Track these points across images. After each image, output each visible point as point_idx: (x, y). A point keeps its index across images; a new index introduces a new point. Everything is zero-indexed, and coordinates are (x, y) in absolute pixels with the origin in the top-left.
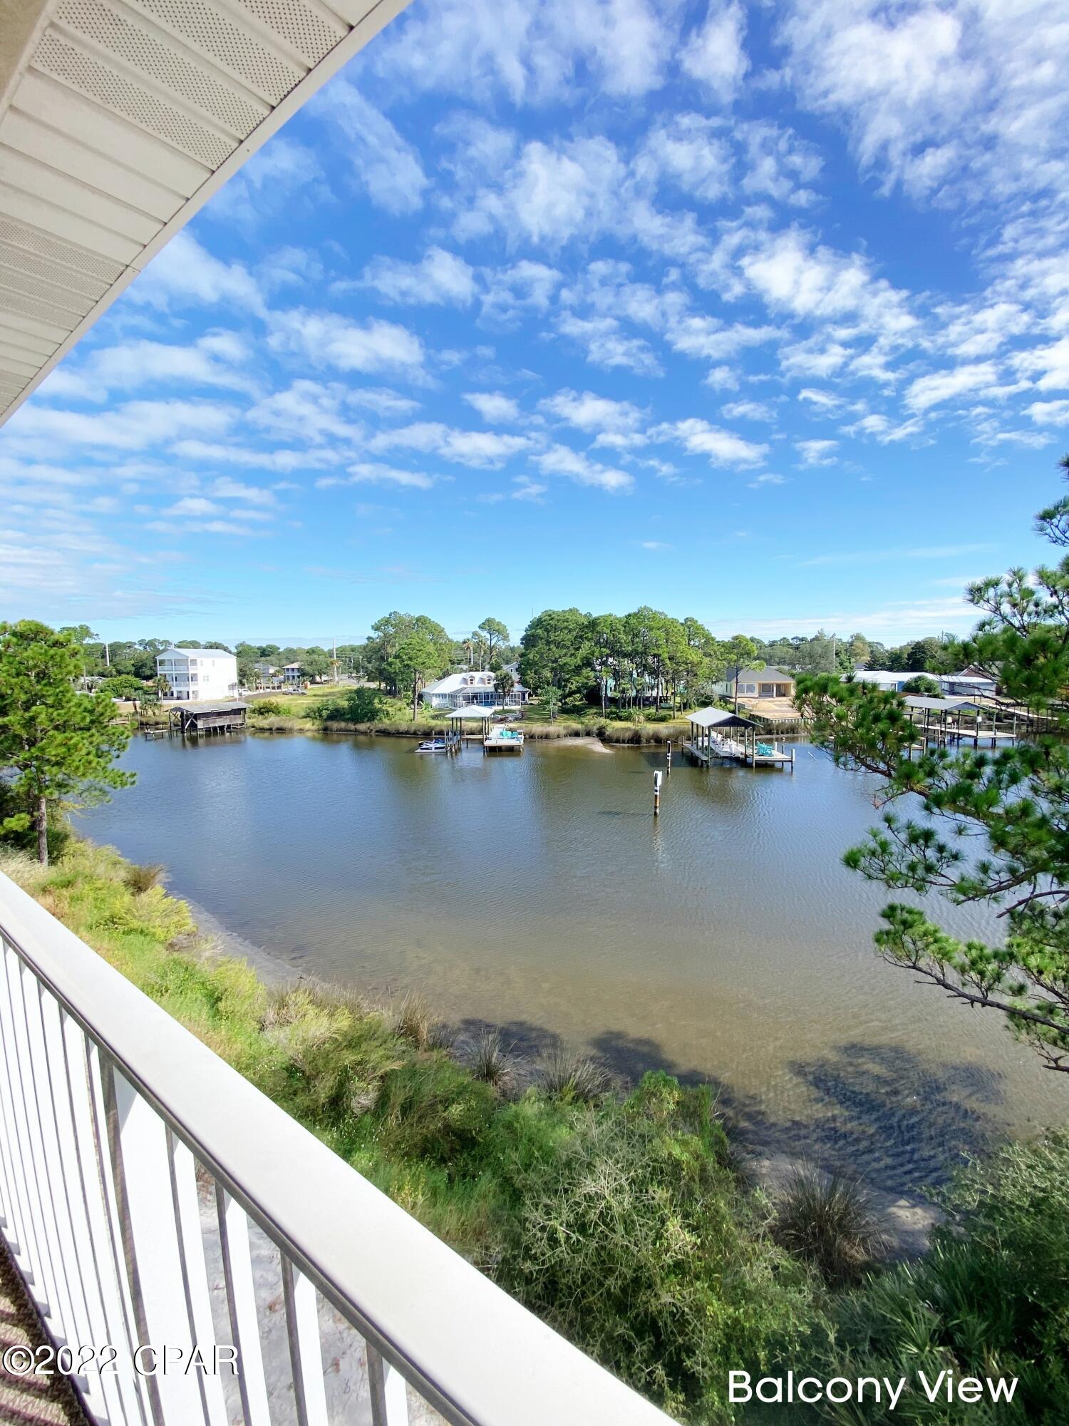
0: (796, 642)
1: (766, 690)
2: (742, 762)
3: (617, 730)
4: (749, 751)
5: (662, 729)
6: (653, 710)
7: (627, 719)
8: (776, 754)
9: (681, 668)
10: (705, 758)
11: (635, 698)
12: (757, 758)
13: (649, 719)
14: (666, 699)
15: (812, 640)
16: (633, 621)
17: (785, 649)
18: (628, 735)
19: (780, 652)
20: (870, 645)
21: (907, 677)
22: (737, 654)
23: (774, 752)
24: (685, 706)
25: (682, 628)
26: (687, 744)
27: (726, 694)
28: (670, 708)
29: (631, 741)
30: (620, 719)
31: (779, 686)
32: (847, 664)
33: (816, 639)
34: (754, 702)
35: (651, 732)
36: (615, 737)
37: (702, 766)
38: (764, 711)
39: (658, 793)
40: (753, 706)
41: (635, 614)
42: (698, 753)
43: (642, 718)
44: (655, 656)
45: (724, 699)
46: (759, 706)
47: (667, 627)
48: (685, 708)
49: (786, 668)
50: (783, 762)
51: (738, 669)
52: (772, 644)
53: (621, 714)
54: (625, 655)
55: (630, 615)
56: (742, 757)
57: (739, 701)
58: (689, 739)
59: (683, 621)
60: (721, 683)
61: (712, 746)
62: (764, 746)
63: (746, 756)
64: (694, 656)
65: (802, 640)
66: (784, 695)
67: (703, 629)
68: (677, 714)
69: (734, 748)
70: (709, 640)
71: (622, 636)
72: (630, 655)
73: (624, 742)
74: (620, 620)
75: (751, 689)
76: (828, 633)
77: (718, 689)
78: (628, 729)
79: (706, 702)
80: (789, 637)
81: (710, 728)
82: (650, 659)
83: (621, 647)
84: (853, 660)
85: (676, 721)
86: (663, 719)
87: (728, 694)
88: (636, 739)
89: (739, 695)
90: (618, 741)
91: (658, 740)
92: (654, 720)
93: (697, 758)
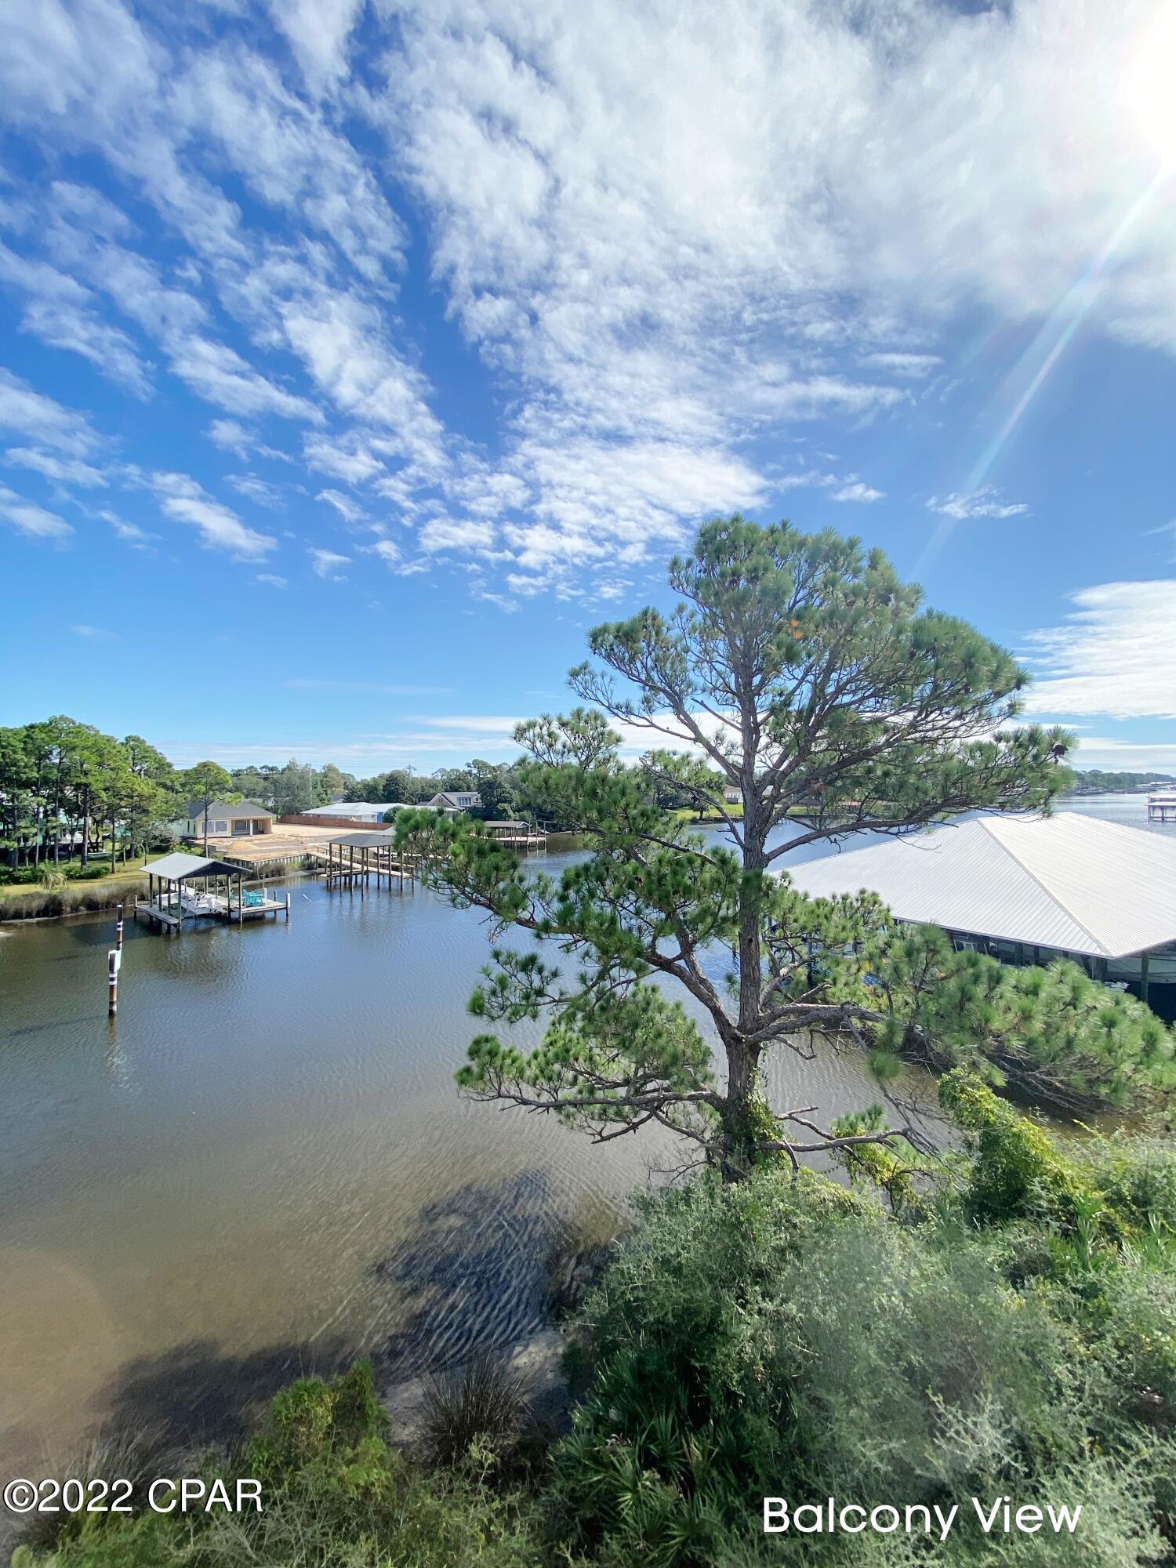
0: (264, 772)
1: (240, 828)
2: (224, 919)
3: (15, 898)
4: (235, 904)
5: (98, 888)
6: (75, 863)
7: (33, 879)
8: (267, 902)
9: (123, 803)
10: (174, 921)
11: (43, 847)
12: (244, 910)
13: (71, 876)
14: (95, 847)
15: (284, 770)
16: (39, 735)
17: (255, 779)
18: (36, 904)
19: (247, 782)
20: (343, 776)
21: (385, 808)
22: (206, 784)
23: (265, 900)
24: (129, 854)
25: (123, 750)
26: (143, 906)
27: (187, 834)
28: (104, 859)
29: (43, 912)
30: (16, 881)
31: (255, 822)
32: (324, 796)
33: (289, 768)
34: (228, 842)
35: (80, 896)
36: (12, 910)
37: (169, 931)
38: (241, 853)
39: (115, 983)
40: (227, 847)
41: (44, 726)
42: (162, 916)
43: (61, 876)
44: (77, 787)
45: (188, 843)
46: (235, 847)
47: (101, 749)
48: (128, 857)
49: (260, 800)
50: (275, 911)
51: (207, 803)
52: (237, 774)
53: (17, 874)
54: (26, 784)
55: (32, 727)
56: (224, 911)
57: (209, 842)
58: (142, 898)
59: (124, 741)
60: (181, 821)
61: (184, 904)
62: (252, 894)
63: (230, 910)
64: (144, 786)
65: (272, 769)
66: (262, 833)
67: (155, 752)
68: (117, 865)
69: (215, 902)
70: (163, 766)
71: (20, 755)
72: (35, 783)
73: (29, 915)
74: (15, 732)
75: (221, 827)
76: (301, 762)
77: (177, 830)
78: (39, 895)
79: (162, 847)
80: (258, 766)
81: (180, 881)
82: (69, 792)
83: (17, 773)
84: (329, 792)
85: (117, 875)
86: (95, 875)
87: (191, 833)
88: (52, 908)
89: (208, 835)
90: (18, 915)
91: (91, 905)
92: (81, 877)
93: (160, 922)
